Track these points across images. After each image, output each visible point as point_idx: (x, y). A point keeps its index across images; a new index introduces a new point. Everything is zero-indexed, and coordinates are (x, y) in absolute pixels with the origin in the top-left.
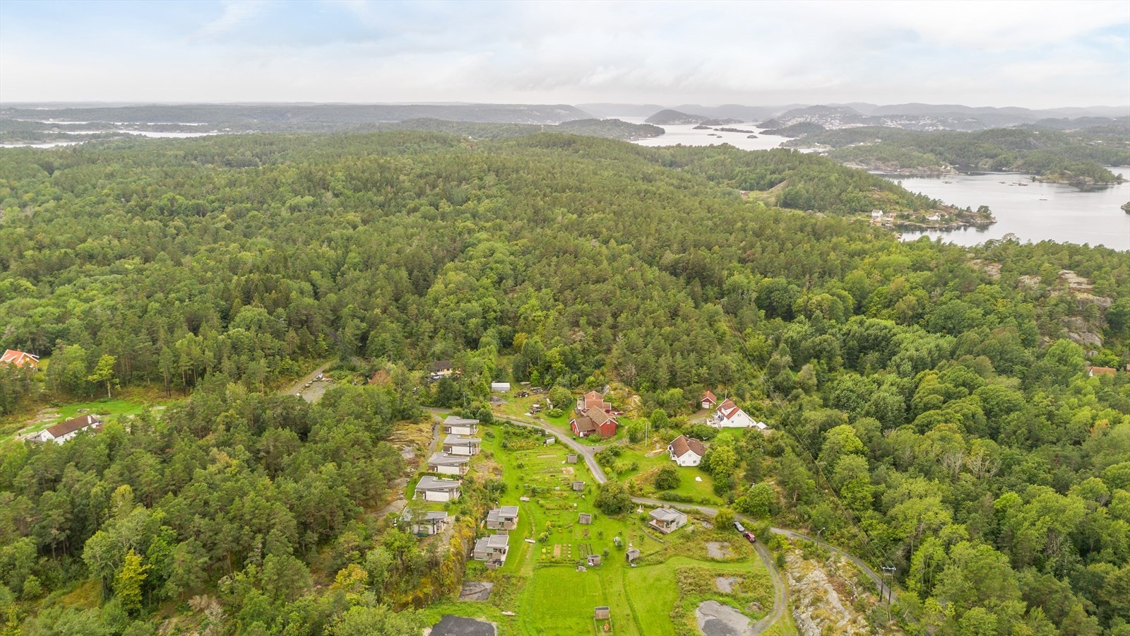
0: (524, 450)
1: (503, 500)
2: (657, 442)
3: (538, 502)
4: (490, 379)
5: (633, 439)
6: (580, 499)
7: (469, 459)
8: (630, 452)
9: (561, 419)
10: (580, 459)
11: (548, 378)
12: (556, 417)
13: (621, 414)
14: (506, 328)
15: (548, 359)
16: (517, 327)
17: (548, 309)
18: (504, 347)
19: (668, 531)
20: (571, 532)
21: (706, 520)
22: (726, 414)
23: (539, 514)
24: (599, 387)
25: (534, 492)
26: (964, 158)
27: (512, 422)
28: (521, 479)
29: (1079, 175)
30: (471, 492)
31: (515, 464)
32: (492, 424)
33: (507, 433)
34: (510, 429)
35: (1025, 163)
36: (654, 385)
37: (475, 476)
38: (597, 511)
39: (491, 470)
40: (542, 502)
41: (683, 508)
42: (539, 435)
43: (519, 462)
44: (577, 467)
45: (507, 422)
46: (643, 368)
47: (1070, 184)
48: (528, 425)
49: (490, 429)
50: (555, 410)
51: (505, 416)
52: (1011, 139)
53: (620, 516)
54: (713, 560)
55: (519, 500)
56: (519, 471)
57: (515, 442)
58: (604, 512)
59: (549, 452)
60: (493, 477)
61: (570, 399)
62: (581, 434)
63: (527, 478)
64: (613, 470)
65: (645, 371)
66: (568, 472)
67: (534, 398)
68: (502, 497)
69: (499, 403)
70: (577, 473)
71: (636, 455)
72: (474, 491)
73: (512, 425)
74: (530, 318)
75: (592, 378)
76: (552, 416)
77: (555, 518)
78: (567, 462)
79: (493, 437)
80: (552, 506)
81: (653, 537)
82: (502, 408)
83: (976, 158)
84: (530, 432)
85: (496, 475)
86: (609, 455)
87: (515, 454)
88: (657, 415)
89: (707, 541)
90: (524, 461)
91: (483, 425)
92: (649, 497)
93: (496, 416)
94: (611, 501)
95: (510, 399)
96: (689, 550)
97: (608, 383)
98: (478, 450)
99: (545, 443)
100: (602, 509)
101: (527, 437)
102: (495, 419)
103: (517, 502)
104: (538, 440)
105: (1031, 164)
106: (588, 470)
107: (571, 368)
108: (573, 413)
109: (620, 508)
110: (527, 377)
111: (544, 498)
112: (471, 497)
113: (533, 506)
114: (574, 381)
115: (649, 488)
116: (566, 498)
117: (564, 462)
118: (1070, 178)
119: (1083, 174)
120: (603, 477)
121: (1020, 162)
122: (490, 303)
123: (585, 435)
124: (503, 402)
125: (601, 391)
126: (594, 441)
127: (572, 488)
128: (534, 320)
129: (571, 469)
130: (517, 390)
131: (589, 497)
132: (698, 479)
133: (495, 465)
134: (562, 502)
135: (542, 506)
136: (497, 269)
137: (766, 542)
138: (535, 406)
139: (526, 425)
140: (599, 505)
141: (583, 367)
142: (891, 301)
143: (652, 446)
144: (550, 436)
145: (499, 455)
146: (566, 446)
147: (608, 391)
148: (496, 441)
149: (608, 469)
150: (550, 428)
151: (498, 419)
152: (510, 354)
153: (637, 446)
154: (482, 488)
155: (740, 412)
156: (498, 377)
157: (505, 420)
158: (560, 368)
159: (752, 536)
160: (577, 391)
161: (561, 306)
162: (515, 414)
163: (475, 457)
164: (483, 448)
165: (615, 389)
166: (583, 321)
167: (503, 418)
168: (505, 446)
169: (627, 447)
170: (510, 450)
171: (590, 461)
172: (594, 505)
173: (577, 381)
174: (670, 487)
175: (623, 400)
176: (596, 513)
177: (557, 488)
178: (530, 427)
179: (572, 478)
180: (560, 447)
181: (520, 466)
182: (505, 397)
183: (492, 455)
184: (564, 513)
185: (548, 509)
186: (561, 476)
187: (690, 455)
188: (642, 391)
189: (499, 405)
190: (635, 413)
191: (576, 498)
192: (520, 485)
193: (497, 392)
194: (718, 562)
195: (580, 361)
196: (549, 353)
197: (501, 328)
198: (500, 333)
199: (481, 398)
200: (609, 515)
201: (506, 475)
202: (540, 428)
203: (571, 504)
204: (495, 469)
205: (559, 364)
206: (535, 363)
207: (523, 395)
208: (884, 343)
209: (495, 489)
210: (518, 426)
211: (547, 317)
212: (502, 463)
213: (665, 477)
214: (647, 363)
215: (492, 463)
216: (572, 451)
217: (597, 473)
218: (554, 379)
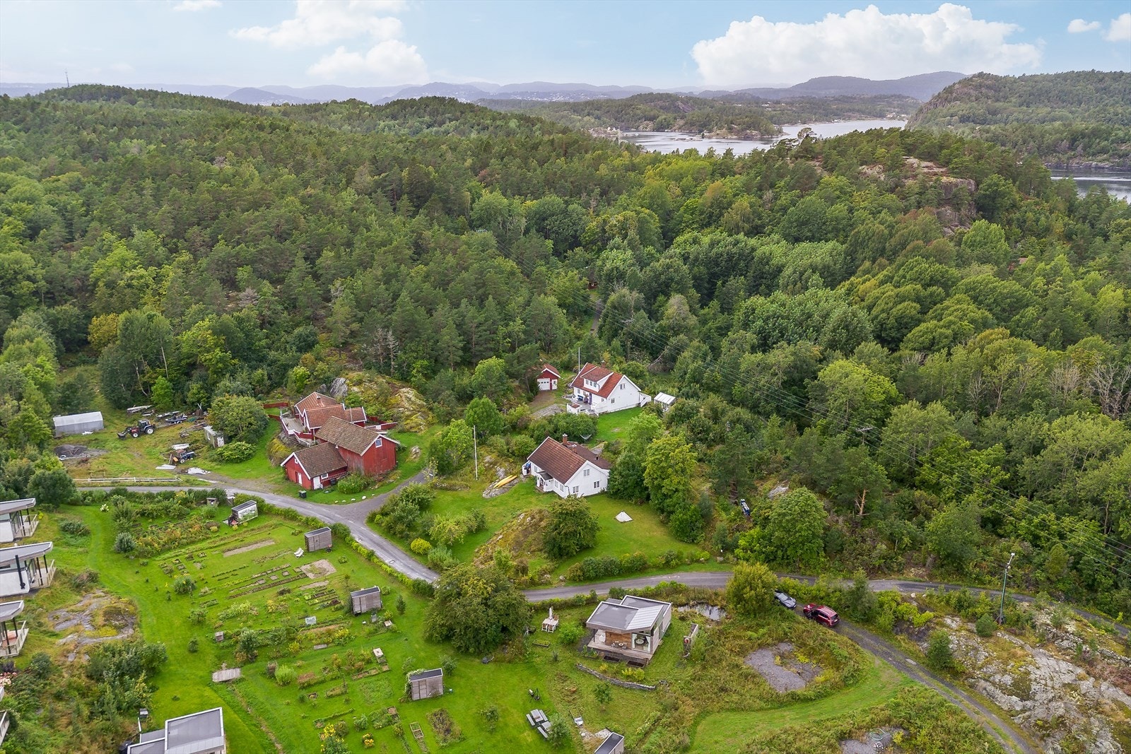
0: (181, 546)
1: (164, 695)
2: (494, 464)
3: (271, 674)
4: (47, 408)
5: (445, 469)
6: (383, 635)
7: (21, 604)
8: (446, 497)
9: (254, 461)
10: (340, 535)
11: (194, 386)
12: (239, 461)
13: (389, 427)
14: (69, 309)
15: (185, 349)
16: (93, 305)
17: (159, 265)
18: (68, 350)
19: (647, 652)
20: (400, 736)
21: (704, 600)
22: (597, 389)
23: (285, 709)
24: (325, 384)
25: (250, 651)
26: (623, 121)
27: (130, 489)
28: (200, 622)
29: (746, 129)
30: (49, 704)
31: (168, 586)
32: (75, 503)
33: (126, 514)
34: (128, 505)
35: (686, 123)
36: (436, 364)
37: (51, 649)
38: (443, 656)
39: (100, 620)
40: (283, 671)
41: (640, 589)
42: (212, 505)
43: (179, 578)
44: (337, 555)
45: (117, 492)
46: (408, 332)
47: (739, 139)
48: (176, 489)
49: (73, 517)
50: (233, 445)
51: (108, 481)
52: (660, 103)
53: (510, 651)
54: (795, 699)
55: (210, 684)
56: (184, 602)
57: (153, 534)
58: (463, 651)
59: (249, 538)
60: (111, 638)
61: (263, 419)
62: (317, 483)
63: (213, 615)
64: (434, 544)
65: (412, 339)
66: (321, 572)
67: (173, 432)
68: (153, 689)
69: (83, 456)
70: (346, 570)
71: (463, 499)
72: (58, 697)
73: (132, 497)
74: (122, 283)
75: (300, 370)
76: (230, 461)
77: (338, 707)
78: (308, 551)
79: (86, 533)
80: (314, 671)
81: (621, 680)
82: (94, 465)
83: (636, 121)
84: (185, 502)
85: (119, 629)
86: (410, 512)
87: (158, 561)
88: (479, 410)
89: (742, 652)
90: (192, 572)
91: (47, 510)
92: (548, 583)
93: (82, 483)
94: (483, 617)
95: (110, 445)
96: (723, 690)
97: (338, 374)
98: (46, 574)
99: (234, 518)
100: (456, 642)
101: (181, 516)
102: (80, 491)
103: (208, 692)
104: (211, 516)
105: (692, 124)
106: (371, 555)
107: (246, 359)
108: (278, 446)
109: (504, 629)
110: (143, 394)
111: (286, 657)
112: (50, 722)
113: (259, 690)
114: (260, 381)
115: (537, 563)
116: (343, 642)
117: (300, 552)
118: (737, 133)
119: (749, 127)
120: (412, 563)
121: (681, 122)
122: (17, 262)
123: (326, 483)
124: (92, 452)
125: (329, 391)
126: (352, 491)
127: (350, 611)
128: (129, 286)
129: (324, 564)
130: (120, 426)
131: (403, 624)
132: (623, 517)
133: (106, 603)
134: (338, 656)
135: (286, 683)
136: (21, 211)
137: (868, 618)
138: (177, 447)
139: (169, 489)
140: (445, 636)
141: (273, 354)
142: (710, 217)
143: (489, 475)
144: (242, 501)
145: (114, 573)
146: (290, 516)
147: (345, 388)
148: (97, 541)
149: (419, 543)
150: (234, 485)
151: (87, 490)
152: (84, 362)
153: (457, 481)
154: (84, 681)
155: (624, 380)
156: (69, 404)
157: (108, 490)
158: (221, 360)
159: (829, 612)
160: (271, 401)
161: (185, 257)
162: (132, 472)
163: (42, 595)
164: (63, 567)
165: (359, 383)
166: (243, 273)
167: (103, 485)
168: (125, 549)
169: (434, 487)
170: (143, 554)
171: (364, 537)
172: (429, 640)
173: (268, 383)
174: (585, 549)
175: (384, 398)
176: (449, 661)
177: (311, 620)
178: (181, 492)
179: (336, 585)
180: (275, 521)
181: (185, 590)
182: (95, 440)
183: (93, 578)
184: (357, 685)
185: (309, 686)
186: (307, 588)
187: (587, 473)
188: (418, 377)
189: (85, 461)
190: (417, 419)
191: (371, 634)
192: (200, 637)
193: (74, 435)
194: (807, 700)
195: (263, 342)
196: (187, 336)
197: (52, 311)
198: (53, 322)
199: (31, 450)
200: (479, 653)
201: (148, 620)
202: (209, 490)
203: (365, 652)
204: (112, 614)
205: (218, 352)
206: (155, 363)
207: (142, 431)
208: (742, 264)
209: (128, 671)
210: (150, 497)
211: (158, 279)
212: (129, 592)
213: (569, 526)
214: (413, 322)
215: (98, 601)
216: (309, 523)
217: (395, 559)
218: (209, 389)
